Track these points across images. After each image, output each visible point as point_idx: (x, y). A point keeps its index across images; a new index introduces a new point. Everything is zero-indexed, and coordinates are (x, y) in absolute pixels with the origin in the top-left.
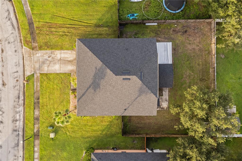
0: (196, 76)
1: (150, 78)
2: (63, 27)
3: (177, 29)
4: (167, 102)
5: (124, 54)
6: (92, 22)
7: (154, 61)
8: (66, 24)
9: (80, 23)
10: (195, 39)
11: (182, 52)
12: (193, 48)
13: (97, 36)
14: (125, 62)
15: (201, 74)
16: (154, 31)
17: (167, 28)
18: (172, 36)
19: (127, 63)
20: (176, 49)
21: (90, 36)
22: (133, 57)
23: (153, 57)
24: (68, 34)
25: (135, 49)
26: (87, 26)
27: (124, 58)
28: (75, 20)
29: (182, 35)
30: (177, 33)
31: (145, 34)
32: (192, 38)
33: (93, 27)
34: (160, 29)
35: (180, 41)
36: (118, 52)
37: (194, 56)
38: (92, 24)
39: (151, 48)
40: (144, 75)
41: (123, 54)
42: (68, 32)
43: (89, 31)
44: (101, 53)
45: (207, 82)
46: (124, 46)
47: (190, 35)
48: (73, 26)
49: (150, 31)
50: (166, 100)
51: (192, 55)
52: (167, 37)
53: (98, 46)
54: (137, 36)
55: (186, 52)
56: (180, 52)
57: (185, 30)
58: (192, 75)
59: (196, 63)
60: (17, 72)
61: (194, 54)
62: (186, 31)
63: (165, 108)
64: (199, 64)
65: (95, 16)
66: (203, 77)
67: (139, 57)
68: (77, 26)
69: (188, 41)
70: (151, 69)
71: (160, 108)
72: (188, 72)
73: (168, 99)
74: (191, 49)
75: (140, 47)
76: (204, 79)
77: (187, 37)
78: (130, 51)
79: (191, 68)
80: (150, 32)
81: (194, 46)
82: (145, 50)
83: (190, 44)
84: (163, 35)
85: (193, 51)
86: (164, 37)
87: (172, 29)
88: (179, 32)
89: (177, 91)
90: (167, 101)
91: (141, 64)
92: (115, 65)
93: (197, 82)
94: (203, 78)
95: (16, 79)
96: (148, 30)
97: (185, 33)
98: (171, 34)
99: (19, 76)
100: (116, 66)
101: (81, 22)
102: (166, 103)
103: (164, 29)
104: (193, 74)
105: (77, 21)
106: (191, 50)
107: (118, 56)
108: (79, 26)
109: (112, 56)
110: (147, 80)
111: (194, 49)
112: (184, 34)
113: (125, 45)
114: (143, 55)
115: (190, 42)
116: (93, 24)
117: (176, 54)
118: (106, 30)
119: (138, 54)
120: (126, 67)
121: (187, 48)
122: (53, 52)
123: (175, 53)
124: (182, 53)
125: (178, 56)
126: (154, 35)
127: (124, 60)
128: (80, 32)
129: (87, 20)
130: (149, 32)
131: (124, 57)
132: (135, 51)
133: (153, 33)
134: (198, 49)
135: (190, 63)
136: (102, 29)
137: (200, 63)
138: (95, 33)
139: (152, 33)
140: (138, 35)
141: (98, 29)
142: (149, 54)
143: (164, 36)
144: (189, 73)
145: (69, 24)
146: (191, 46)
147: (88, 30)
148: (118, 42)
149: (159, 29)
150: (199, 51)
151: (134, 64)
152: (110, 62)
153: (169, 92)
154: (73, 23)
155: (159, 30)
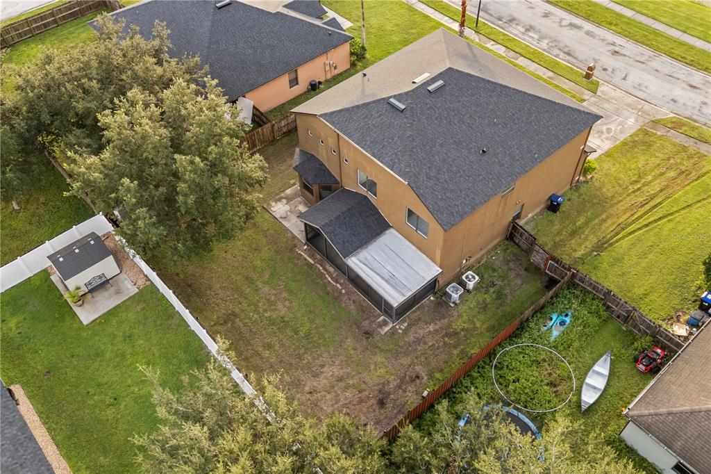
0: (255, 316)
1: (374, 125)
2: (661, 191)
3: (411, 388)
4: (278, 216)
5: (479, 134)
6: (625, 243)
7: (399, 159)
8: (664, 200)
9: (642, 222)
10: (336, 403)
11: (342, 344)
12: (323, 375)
13: (577, 224)
14: (458, 112)
15: (244, 329)
16: (465, 336)
17: (441, 371)
18: (406, 361)
19: (453, 114)
20: (365, 340)
21: (589, 213)
22: (452, 138)
23: (410, 166)
24: (636, 188)
25: (468, 164)
26: (623, 229)
27: (469, 124)
28: (660, 219)
29: (383, 384)
30: (402, 381)
31: (482, 310)
32: (346, 398)
33: (609, 236)
34: (456, 352)
35: (372, 367)
36: (495, 132)
37: (300, 357)
38: (620, 239)
39: (435, 190)
40: (391, 114)
41: (481, 134)
42: (639, 189)
43: (604, 221)
44: (526, 109)
45: (210, 323)
46: (498, 158)
47: (361, 401)
48: (647, 207)
49: (475, 328)
50: (285, 218)
51: (308, 358)
52: (419, 348)
53: (548, 121)
54: (493, 292)
55: (331, 353)
56: (349, 340)
57: (389, 405)
58: (265, 311)
59: (282, 345)
60: (624, 79)
61: (304, 362)
62: (382, 403)
63: (273, 204)
64: (269, 347)
65: (635, 259)
66: (233, 327)
67: (441, 145)
68: (639, 214)
69: (351, 382)
70: (390, 141)
71: (284, 196)
72: (282, 310)
73: (284, 223)
74: (325, 369)
75: (461, 176)
76: (226, 322)
77: (365, 390)
78: (473, 150)
79: (282, 324)
80: (472, 326)
81: (323, 382)
82: (444, 175)
83: (340, 379)
84: (434, 345)
85: (314, 369)
86: (425, 343)
87: (426, 378)
88: (399, 387)
89: (275, 251)
90: (281, 218)
91: (422, 131)
92: (473, 95)
93: (240, 306)
94: (229, 325)
95: (610, 70)
96: (485, 327)
97: (381, 396)
98: (415, 361)
99: (612, 75)
100: (469, 92)
101: (646, 225)
102: (279, 212)
103: (446, 362)
104: (266, 315)
105: (656, 221)
106: (323, 366)
107: (487, 121)
108: (636, 216)
109: (498, 113)
110: (376, 115)
111: (316, 376)
112: (380, 391)
113: (497, 160)
114: (436, 157)
115: (342, 384)
116: (617, 241)
117: (354, 326)
118: (575, 251)
119: (449, 154)
120: (448, 103)
121: (337, 363)
122: (615, 141)
123: (358, 328)
124: (341, 341)
125: (344, 327)
126: (456, 327)
127: (465, 117)
128: (621, 207)
129: (639, 239)
130: (474, 324)
131: (474, 126)
132: (463, 160)
133: (463, 330)
134: (303, 383)
135: (296, 332)
136: (586, 247)
137: (267, 354)
138: (588, 227)
139: (466, 326)
140: (494, 296)
141: (593, 240)
142: (426, 169)
143: (430, 344)
144: (278, 310)
145: (660, 203)
146: (332, 375)
147: (610, 223)
148: (518, 160)
149: (459, 349)
150: (298, 380)
151: (436, 119)
152: (490, 95)
153: (295, 237)
154: (656, 212)
155: (455, 347)
